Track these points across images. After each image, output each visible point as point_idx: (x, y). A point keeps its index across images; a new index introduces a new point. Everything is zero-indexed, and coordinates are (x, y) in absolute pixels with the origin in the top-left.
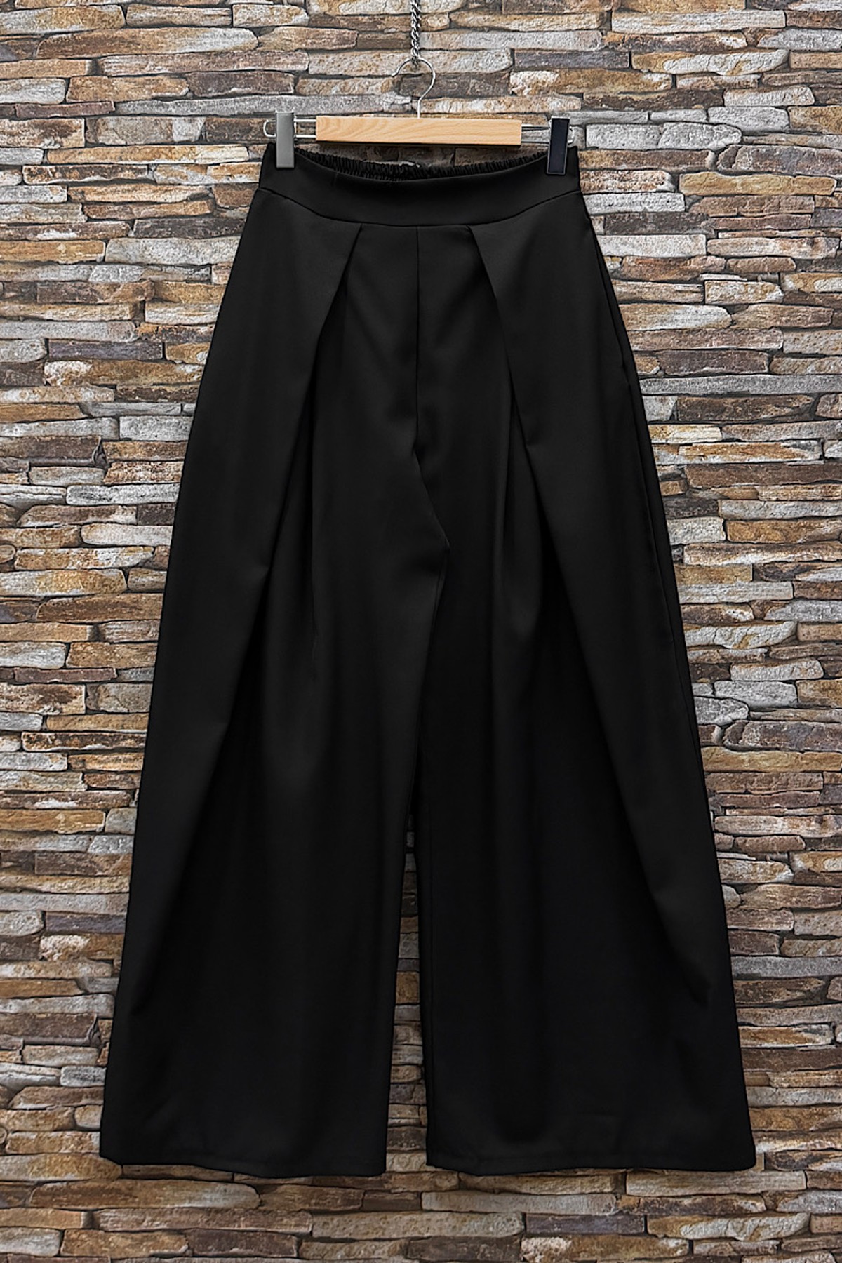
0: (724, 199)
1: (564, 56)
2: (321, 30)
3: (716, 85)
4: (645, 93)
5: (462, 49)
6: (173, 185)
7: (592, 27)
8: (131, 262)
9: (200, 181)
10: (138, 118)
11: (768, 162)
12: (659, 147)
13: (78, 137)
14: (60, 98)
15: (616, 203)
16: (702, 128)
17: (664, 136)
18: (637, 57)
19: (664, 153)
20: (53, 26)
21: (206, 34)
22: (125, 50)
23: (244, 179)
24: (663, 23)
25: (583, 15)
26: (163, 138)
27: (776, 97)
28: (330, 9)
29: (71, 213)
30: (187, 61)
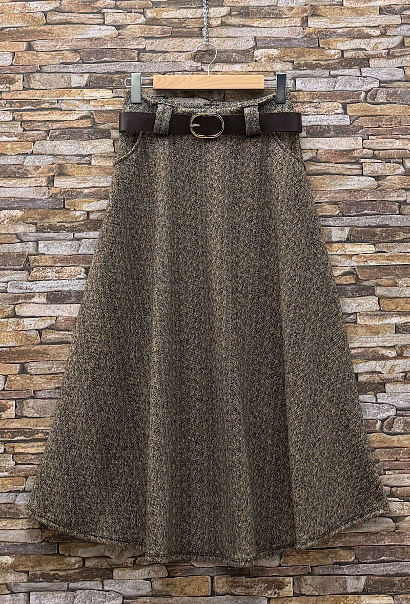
0: (371, 118)
1: (283, 41)
2: (152, 27)
3: (365, 55)
4: (327, 60)
5: (228, 37)
6: (71, 111)
7: (298, 25)
8: (47, 154)
9: (85, 109)
10: (53, 74)
11: (394, 97)
12: (335, 89)
13: (19, 85)
14: (9, 62)
15: (313, 120)
16: (358, 79)
17: (338, 83)
18: (322, 40)
19: (338, 93)
20: (6, 23)
21: (90, 28)
22: (46, 37)
23: (110, 108)
24: (335, 22)
25: (292, 19)
26: (66, 85)
27: (397, 62)
28: (157, 15)
29: (14, 127)
30: (79, 43)
